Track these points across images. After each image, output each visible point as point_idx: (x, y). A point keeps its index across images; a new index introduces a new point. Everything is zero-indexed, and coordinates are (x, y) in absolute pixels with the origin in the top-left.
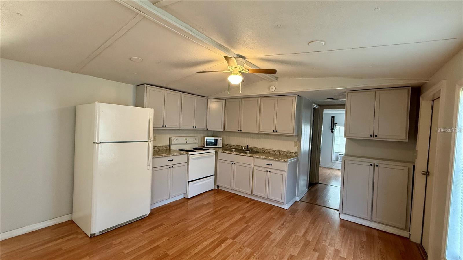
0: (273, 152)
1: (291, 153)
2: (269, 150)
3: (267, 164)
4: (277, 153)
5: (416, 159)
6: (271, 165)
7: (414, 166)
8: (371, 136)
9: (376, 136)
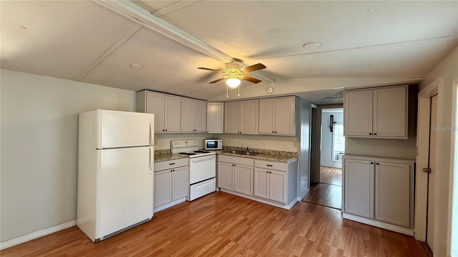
0: (273, 153)
1: (290, 153)
2: (269, 151)
3: (267, 165)
4: (277, 154)
5: (417, 156)
6: (272, 166)
7: (415, 164)
8: (370, 134)
9: (375, 134)
